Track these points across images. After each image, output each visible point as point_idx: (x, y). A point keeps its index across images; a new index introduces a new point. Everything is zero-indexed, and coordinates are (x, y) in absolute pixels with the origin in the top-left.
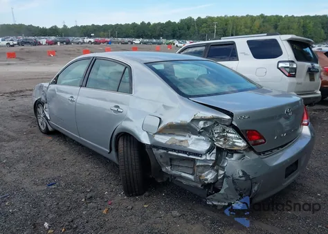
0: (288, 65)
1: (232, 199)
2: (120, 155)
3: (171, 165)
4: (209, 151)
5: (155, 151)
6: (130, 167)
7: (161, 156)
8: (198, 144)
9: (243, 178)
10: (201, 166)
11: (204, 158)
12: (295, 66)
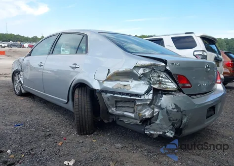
0: (201, 53)
1: (166, 128)
2: (75, 100)
3: (116, 107)
4: (147, 92)
5: (104, 95)
6: (83, 110)
7: (108, 99)
8: (138, 87)
9: (175, 110)
10: (141, 105)
11: (143, 98)
12: (206, 54)
